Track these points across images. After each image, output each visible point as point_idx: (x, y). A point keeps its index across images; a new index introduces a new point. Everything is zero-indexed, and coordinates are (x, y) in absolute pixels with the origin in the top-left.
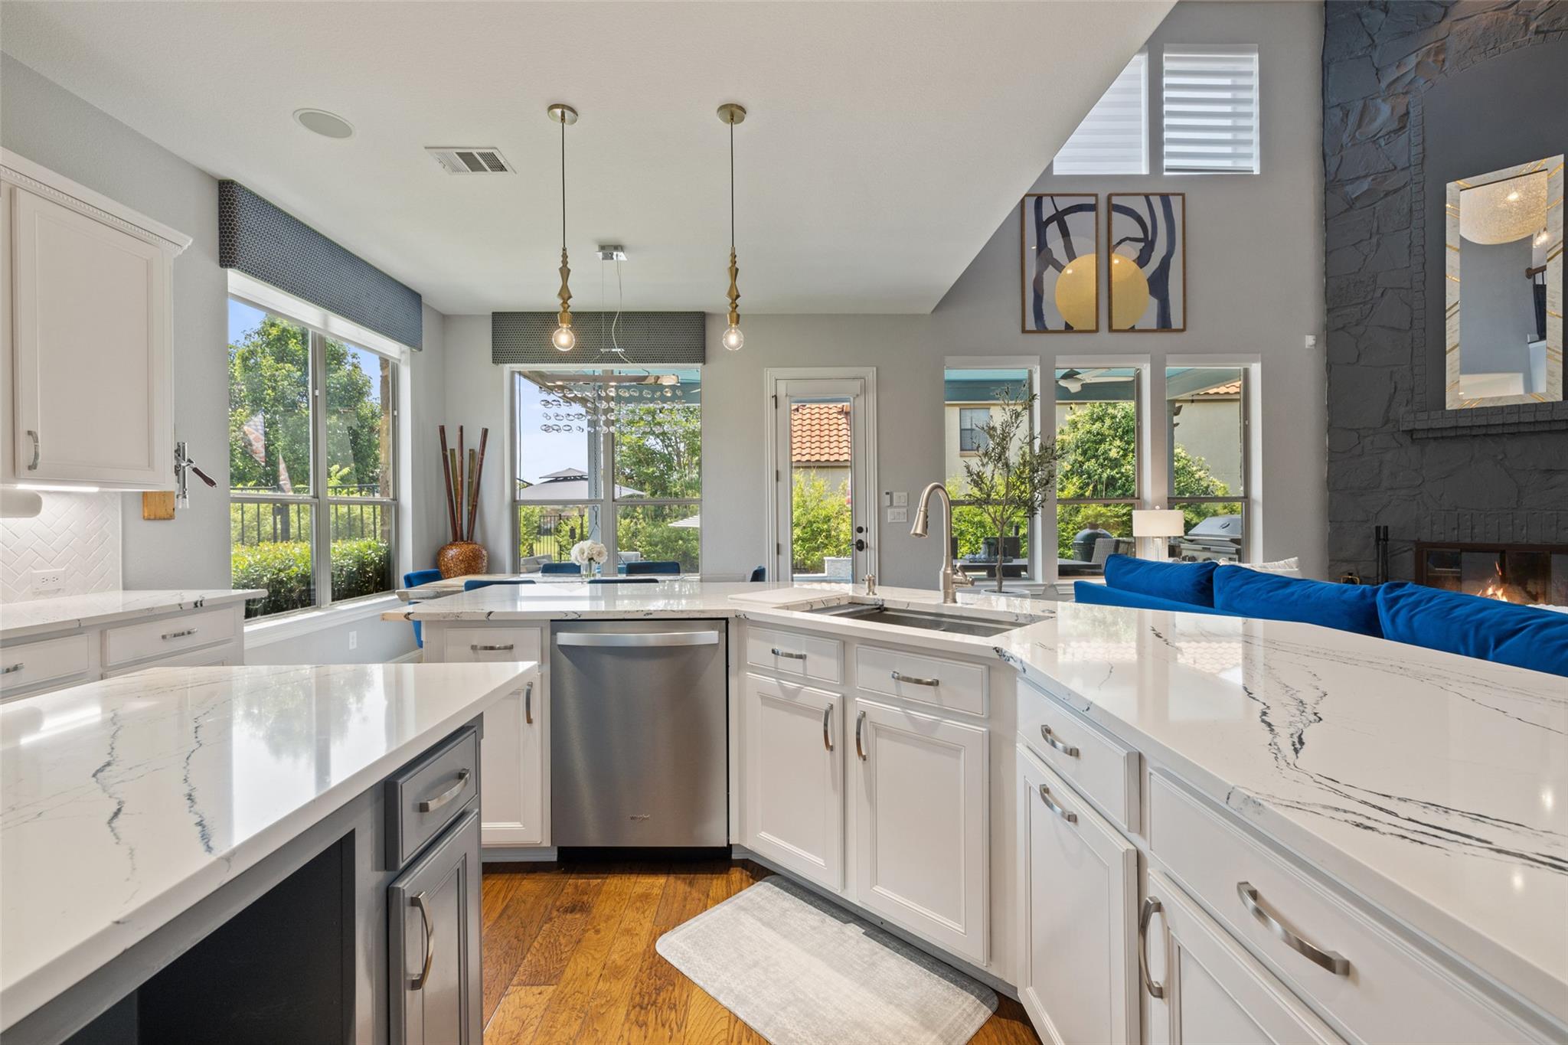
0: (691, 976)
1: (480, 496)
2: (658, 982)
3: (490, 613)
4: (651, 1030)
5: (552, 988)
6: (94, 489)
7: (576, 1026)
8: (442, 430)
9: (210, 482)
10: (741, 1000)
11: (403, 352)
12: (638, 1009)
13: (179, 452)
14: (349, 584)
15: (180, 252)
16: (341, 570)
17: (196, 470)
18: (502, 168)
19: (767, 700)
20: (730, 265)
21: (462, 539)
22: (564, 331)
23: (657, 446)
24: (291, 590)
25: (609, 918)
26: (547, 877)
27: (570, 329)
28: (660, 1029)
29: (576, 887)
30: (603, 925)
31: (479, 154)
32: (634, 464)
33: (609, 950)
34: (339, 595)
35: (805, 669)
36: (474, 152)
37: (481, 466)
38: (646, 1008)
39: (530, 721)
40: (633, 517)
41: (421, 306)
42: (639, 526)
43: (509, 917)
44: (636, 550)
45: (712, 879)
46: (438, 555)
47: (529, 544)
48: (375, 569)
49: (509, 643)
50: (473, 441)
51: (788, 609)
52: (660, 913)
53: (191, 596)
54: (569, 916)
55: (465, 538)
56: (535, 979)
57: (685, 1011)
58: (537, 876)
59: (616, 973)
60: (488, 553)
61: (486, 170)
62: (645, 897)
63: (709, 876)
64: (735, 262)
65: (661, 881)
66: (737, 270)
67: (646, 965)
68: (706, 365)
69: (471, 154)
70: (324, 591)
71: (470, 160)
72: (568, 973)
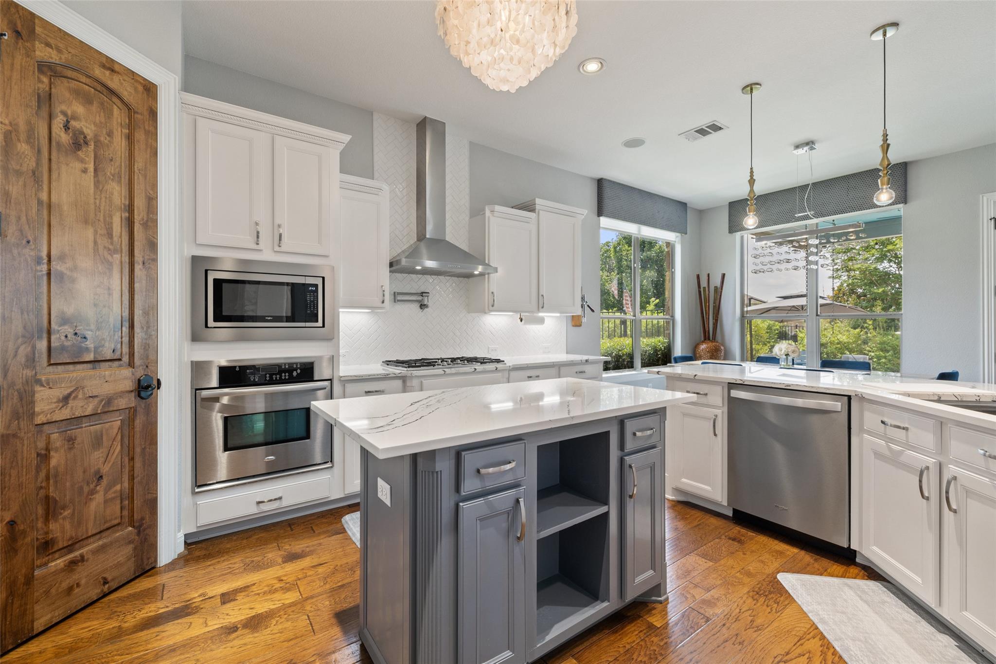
0: (795, 597)
1: (720, 313)
2: (772, 589)
3: (695, 375)
4: (759, 604)
5: (711, 563)
6: (558, 315)
7: (719, 582)
8: (698, 277)
9: (593, 311)
10: (823, 621)
11: (677, 237)
12: (755, 593)
13: (583, 299)
14: (649, 360)
15: (583, 217)
16: (646, 352)
17: (588, 306)
18: (720, 128)
19: (878, 455)
20: (882, 143)
21: (709, 339)
22: (751, 217)
23: (892, 268)
24: (624, 360)
25: (752, 552)
26: (724, 521)
27: (755, 215)
28: (765, 607)
29: (739, 532)
30: (748, 553)
31: (706, 127)
32: (865, 285)
33: (748, 564)
34: (645, 365)
35: (907, 437)
36: (704, 127)
37: (721, 296)
38: (760, 595)
39: (715, 435)
40: (863, 328)
41: (686, 210)
42: (869, 335)
43: (699, 529)
44: (865, 354)
45: (834, 565)
46: (696, 347)
47: (771, 346)
48: (662, 353)
49: (706, 392)
50: (716, 281)
51: (909, 396)
52: (787, 563)
53: (585, 357)
54: (731, 541)
55: (711, 339)
56: (704, 556)
57: (784, 608)
58: (719, 519)
59: (749, 574)
60: (725, 348)
61: (711, 133)
62: (781, 553)
63: (832, 562)
64: (887, 140)
65: (795, 550)
66: (888, 145)
67: (767, 580)
68: (907, 204)
69: (702, 129)
70: (638, 362)
71: (702, 132)
72: (722, 562)
